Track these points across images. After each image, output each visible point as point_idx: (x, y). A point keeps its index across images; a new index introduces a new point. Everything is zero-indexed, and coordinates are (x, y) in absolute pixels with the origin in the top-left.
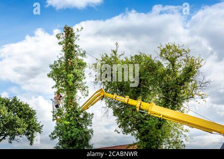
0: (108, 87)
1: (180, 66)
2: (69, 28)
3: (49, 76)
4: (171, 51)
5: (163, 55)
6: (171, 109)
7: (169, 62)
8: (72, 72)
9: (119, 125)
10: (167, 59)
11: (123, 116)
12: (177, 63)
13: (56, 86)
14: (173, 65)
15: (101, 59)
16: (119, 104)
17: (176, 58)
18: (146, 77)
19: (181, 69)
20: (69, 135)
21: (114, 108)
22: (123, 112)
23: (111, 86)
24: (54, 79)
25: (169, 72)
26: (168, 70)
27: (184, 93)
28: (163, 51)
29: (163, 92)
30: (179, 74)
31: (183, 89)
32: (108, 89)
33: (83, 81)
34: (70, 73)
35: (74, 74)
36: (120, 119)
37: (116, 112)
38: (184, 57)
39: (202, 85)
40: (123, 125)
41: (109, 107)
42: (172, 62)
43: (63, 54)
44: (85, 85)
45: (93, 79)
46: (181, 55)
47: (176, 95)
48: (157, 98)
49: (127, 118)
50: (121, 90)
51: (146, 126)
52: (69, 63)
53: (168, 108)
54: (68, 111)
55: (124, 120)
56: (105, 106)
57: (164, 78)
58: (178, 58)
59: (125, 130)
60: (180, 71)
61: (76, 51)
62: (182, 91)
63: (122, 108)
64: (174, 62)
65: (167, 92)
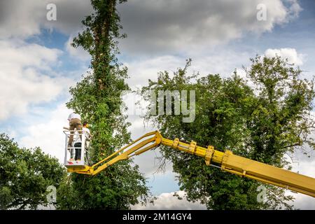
0: (166, 126)
1: (281, 94)
3: (69, 106)
4: (270, 68)
5: (256, 75)
6: (265, 162)
7: (262, 86)
8: (104, 99)
9: (181, 186)
10: (262, 81)
11: (187, 173)
12: (276, 89)
14: (271, 92)
15: (157, 81)
16: (183, 154)
17: (276, 80)
18: (225, 110)
19: (283, 98)
20: (99, 200)
21: (174, 160)
22: (188, 167)
23: (171, 124)
25: (262, 102)
26: (261, 99)
27: (286, 136)
28: (257, 68)
29: (253, 135)
30: (279, 108)
31: (285, 131)
32: (165, 129)
34: (102, 101)
35: (107, 103)
36: (183, 176)
37: (179, 166)
38: (290, 80)
40: (188, 187)
41: (167, 157)
42: (270, 85)
43: (92, 71)
44: (126, 121)
46: (286, 78)
47: (272, 141)
48: (243, 144)
49: (193, 176)
51: (223, 188)
52: (101, 86)
53: (260, 161)
55: (190, 178)
57: (255, 112)
58: (279, 82)
59: (189, 195)
60: (281, 102)
61: (111, 67)
62: (283, 134)
63: (188, 161)
64: (272, 87)
65: (259, 134)
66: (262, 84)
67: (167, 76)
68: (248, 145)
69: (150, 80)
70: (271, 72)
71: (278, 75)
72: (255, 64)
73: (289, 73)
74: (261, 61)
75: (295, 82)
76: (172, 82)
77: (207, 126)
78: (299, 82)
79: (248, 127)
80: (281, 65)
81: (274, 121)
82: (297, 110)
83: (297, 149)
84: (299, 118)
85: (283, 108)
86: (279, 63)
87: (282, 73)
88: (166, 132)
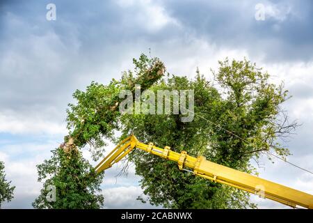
1: (249, 98)
4: (238, 72)
5: (224, 78)
6: (231, 167)
7: (229, 89)
9: (144, 190)
10: (230, 84)
11: (151, 176)
12: (244, 93)
14: (238, 96)
15: (120, 81)
16: (147, 156)
17: (244, 84)
19: (250, 103)
21: (137, 163)
22: (152, 169)
23: (134, 125)
25: (229, 105)
26: (229, 103)
27: (252, 141)
28: (225, 71)
29: (220, 140)
30: (246, 113)
31: (251, 135)
32: (128, 130)
36: (146, 180)
37: (141, 168)
38: (258, 84)
39: (282, 131)
40: (151, 191)
41: (130, 160)
42: (238, 89)
46: (254, 82)
47: (239, 145)
48: (208, 147)
49: (157, 179)
50: (150, 133)
51: (188, 192)
53: (226, 165)
54: (62, 165)
55: (153, 182)
57: (222, 116)
58: (247, 86)
59: (153, 199)
60: (248, 106)
62: (251, 138)
63: (151, 163)
64: (240, 91)
65: (225, 139)
66: (230, 87)
67: (131, 76)
68: (214, 148)
69: (113, 79)
70: (239, 76)
71: (246, 78)
72: (224, 66)
73: (256, 77)
74: (230, 64)
75: (263, 86)
77: (173, 130)
78: (267, 86)
79: (215, 131)
80: (250, 69)
81: (241, 126)
82: (264, 115)
83: (263, 154)
84: (266, 123)
85: (251, 113)
86: (247, 67)
87: (250, 77)
88: (129, 133)
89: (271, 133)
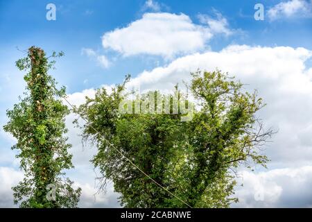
0: (105, 145)
1: (223, 109)
2: (38, 50)
3: (6, 129)
4: (211, 83)
5: (197, 90)
7: (203, 101)
8: (44, 122)
9: (124, 206)
10: (203, 96)
11: (130, 193)
12: (218, 103)
13: (19, 145)
14: (212, 107)
15: (94, 98)
16: (124, 173)
17: (218, 95)
18: (166, 127)
19: (224, 113)
21: (115, 180)
22: (130, 185)
24: (15, 135)
25: (204, 117)
26: (204, 115)
27: (229, 151)
28: (197, 83)
29: (196, 151)
30: (221, 122)
31: (228, 146)
32: (105, 147)
33: (64, 135)
34: (41, 123)
35: (47, 125)
36: (125, 197)
37: (119, 185)
38: (231, 94)
39: (258, 139)
41: (108, 176)
42: (211, 101)
43: (29, 92)
44: (67, 143)
45: (81, 131)
46: (227, 92)
47: (216, 156)
48: (186, 160)
49: (136, 195)
50: (127, 149)
52: (39, 108)
54: (38, 186)
55: (132, 198)
56: (101, 175)
57: (197, 128)
58: (220, 96)
60: (223, 117)
61: (49, 88)
62: (226, 149)
63: (129, 179)
64: (213, 102)
65: (201, 150)
66: (203, 99)
67: (105, 93)
68: (191, 161)
69: (87, 97)
70: (212, 86)
71: (219, 89)
72: (196, 79)
73: (229, 87)
74: (202, 76)
75: (236, 96)
76: (110, 98)
77: (149, 145)
78: (241, 96)
79: (190, 143)
80: (222, 79)
81: (217, 136)
82: (239, 124)
83: (240, 164)
84: (242, 132)
85: (226, 123)
86: (219, 76)
87: (223, 87)
88: (106, 150)
89: (247, 142)
